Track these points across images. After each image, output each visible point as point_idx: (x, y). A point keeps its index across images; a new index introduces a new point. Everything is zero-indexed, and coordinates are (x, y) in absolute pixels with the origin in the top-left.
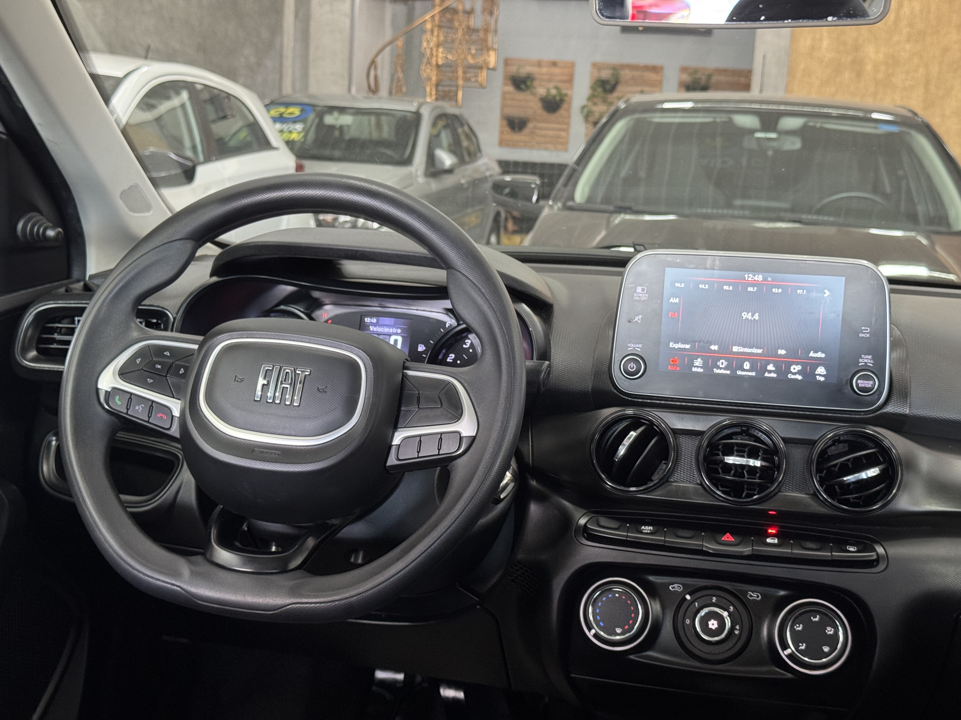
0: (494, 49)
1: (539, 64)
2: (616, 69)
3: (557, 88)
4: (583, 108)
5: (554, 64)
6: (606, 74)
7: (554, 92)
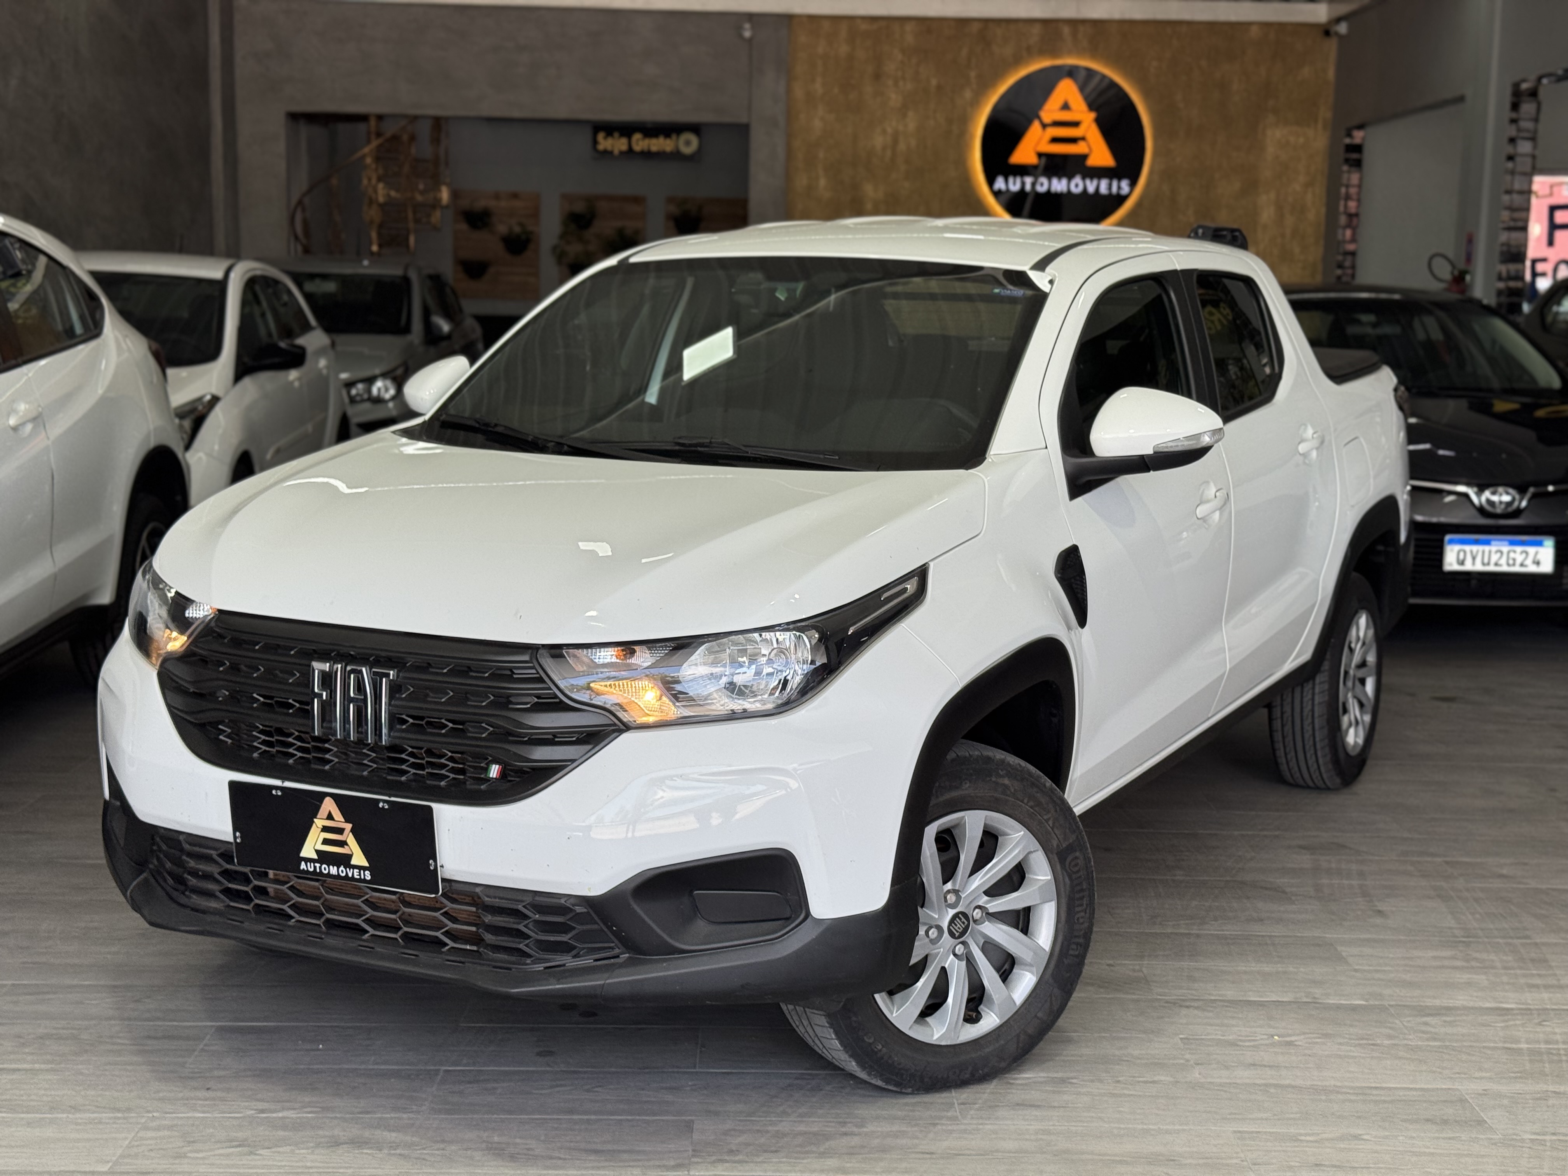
0: (445, 184)
1: (497, 196)
2: (591, 200)
3: (521, 225)
4: (554, 248)
5: (515, 196)
6: (579, 207)
7: (517, 229)
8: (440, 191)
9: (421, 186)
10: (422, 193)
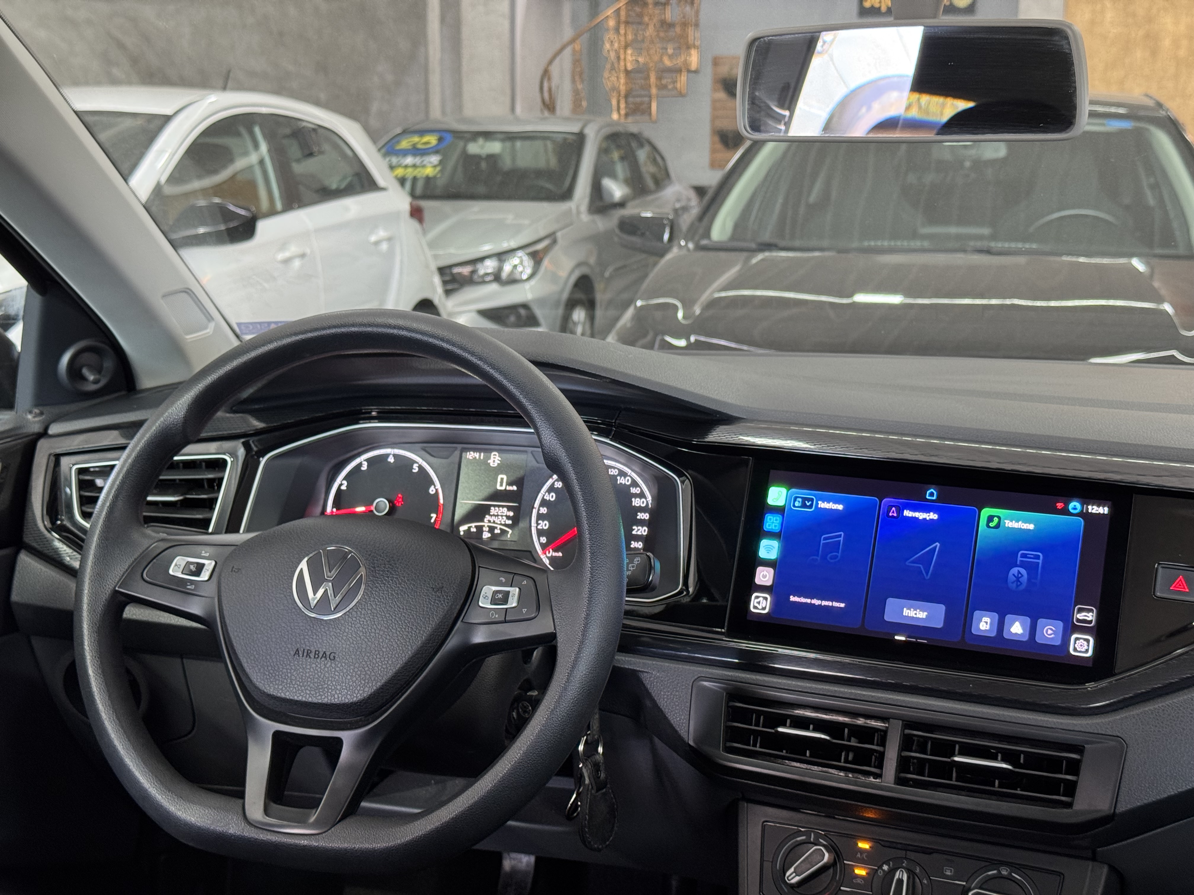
0: (696, 47)
8: (690, 55)
9: (670, 51)
10: (671, 57)
